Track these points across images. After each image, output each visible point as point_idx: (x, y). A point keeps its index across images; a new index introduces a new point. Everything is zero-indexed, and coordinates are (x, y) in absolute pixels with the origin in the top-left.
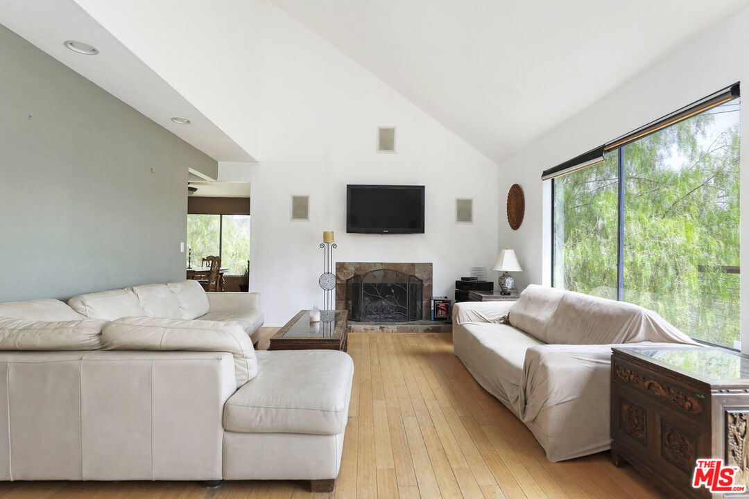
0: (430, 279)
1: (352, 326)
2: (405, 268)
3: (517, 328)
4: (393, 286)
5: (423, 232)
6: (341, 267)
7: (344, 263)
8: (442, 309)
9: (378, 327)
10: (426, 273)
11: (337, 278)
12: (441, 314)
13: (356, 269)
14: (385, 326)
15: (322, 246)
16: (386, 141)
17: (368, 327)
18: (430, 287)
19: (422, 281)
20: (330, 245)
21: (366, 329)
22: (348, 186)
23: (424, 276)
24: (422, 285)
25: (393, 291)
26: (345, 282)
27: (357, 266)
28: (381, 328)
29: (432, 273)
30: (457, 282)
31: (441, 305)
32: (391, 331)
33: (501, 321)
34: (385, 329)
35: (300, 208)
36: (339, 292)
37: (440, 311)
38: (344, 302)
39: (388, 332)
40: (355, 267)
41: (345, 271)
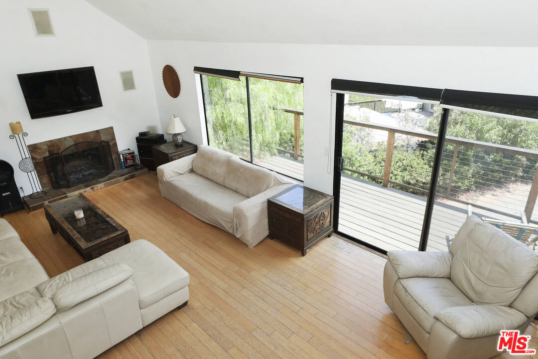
0: (114, 139)
2: (92, 136)
3: (201, 175)
5: (101, 105)
6: (33, 148)
7: (36, 144)
8: (129, 159)
9: (89, 188)
10: (110, 135)
11: (33, 158)
12: (130, 163)
13: (49, 147)
14: (94, 186)
15: (13, 137)
16: (42, 24)
18: (115, 144)
19: (108, 142)
22: (19, 77)
23: (109, 137)
24: (109, 145)
26: (42, 160)
27: (49, 144)
28: (92, 188)
29: (114, 134)
30: (136, 138)
31: (128, 156)
32: (100, 188)
33: (189, 171)
34: (95, 188)
36: (40, 169)
37: (128, 161)
38: (46, 176)
39: (98, 190)
40: (47, 145)
41: (39, 151)
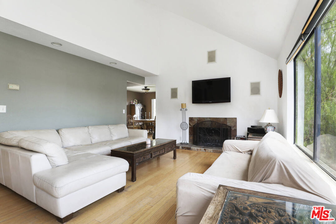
0: (235, 126)
1: (191, 147)
2: (221, 120)
4: (213, 129)
5: (230, 101)
6: (191, 119)
7: (192, 118)
9: (203, 149)
10: (233, 123)
11: (190, 124)
14: (207, 149)
15: (181, 110)
16: (212, 57)
17: (199, 148)
18: (236, 130)
19: (231, 127)
20: (184, 109)
21: (197, 149)
22: (193, 81)
24: (231, 129)
25: (213, 132)
26: (193, 127)
27: (198, 119)
28: (205, 149)
29: (236, 123)
30: (248, 128)
32: (209, 151)
33: (249, 153)
34: (207, 150)
35: (174, 93)
36: (191, 131)
39: (208, 152)
40: (197, 120)
41: (193, 121)
